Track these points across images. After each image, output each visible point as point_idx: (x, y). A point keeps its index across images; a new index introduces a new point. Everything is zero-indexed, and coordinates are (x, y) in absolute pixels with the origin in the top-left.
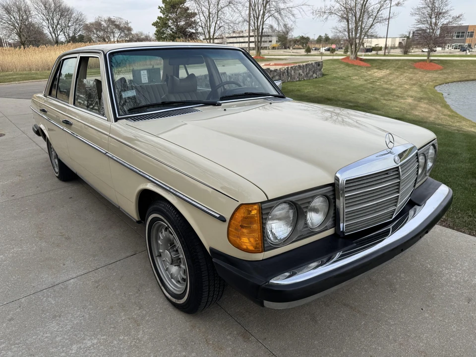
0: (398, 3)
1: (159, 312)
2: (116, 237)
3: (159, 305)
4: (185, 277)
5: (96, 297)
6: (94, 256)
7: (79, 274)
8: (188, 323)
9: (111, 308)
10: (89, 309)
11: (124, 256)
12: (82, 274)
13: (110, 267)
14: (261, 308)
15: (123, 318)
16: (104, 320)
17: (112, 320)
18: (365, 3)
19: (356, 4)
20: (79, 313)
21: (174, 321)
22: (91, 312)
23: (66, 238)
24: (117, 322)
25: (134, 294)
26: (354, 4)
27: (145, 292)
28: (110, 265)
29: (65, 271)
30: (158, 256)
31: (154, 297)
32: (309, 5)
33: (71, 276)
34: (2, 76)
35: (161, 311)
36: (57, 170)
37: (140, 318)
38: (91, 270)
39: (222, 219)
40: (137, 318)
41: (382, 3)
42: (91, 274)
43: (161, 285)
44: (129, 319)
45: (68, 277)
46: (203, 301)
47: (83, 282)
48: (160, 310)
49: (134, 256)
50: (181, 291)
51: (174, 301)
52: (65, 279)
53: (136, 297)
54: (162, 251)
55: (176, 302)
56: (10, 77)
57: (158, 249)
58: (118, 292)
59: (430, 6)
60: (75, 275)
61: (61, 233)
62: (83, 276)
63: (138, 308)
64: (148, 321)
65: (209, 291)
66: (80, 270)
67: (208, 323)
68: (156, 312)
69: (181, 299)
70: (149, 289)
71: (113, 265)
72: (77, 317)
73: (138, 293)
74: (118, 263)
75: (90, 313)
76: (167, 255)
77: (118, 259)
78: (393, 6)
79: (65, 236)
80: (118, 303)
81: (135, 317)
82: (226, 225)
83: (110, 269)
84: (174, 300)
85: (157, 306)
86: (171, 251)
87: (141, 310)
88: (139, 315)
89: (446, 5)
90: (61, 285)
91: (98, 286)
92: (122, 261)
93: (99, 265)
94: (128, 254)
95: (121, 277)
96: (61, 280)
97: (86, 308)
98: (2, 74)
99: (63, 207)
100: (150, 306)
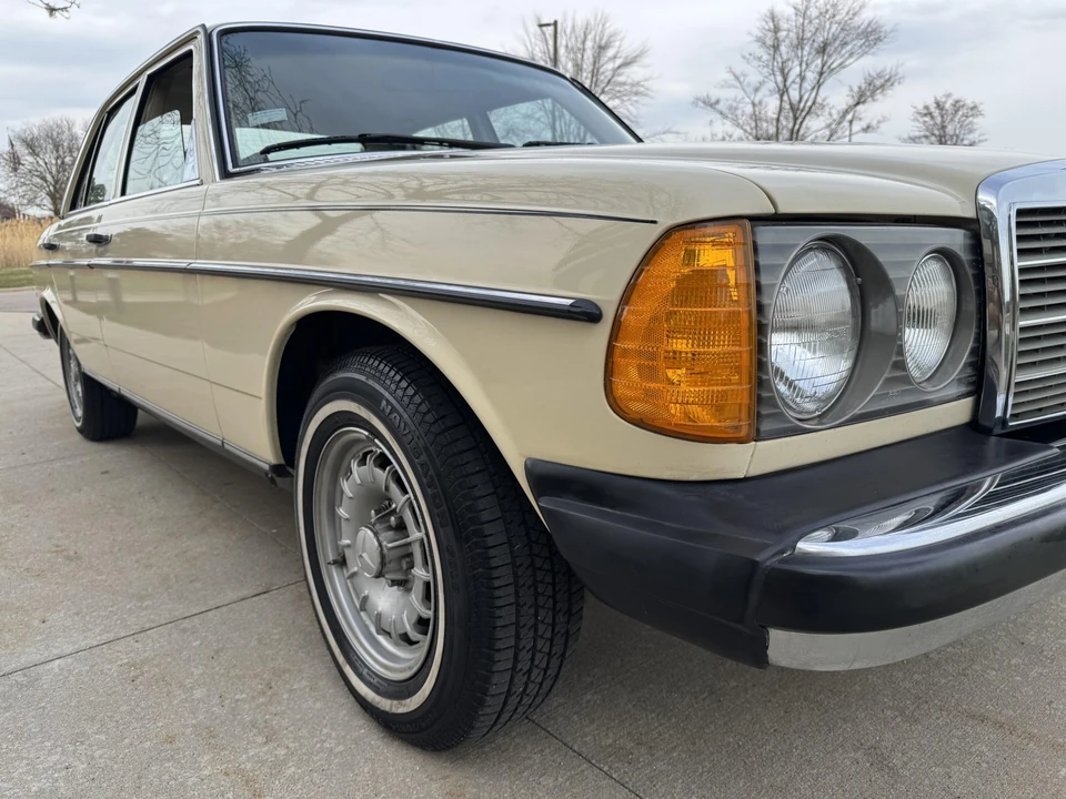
0: (868, 127)
1: (331, 750)
2: (216, 552)
3: (333, 729)
4: (428, 614)
5: (124, 708)
6: (142, 598)
7: (83, 644)
8: (434, 786)
9: (171, 740)
10: (91, 745)
11: (231, 595)
12: (95, 643)
13: (186, 624)
14: (756, 671)
15: (206, 772)
16: (139, 778)
17: (166, 777)
18: (797, 127)
19: (778, 129)
20: (54, 758)
21: (385, 779)
22: (97, 754)
23: (69, 558)
24: (182, 784)
25: (253, 698)
26: (775, 129)
27: (291, 691)
28: (187, 621)
29: (44, 636)
30: (335, 562)
31: (318, 705)
32: (678, 133)
33: (56, 652)
34: (3, 275)
35: (341, 748)
36: (79, 412)
37: (266, 770)
38: (123, 635)
39: (585, 314)
40: (253, 770)
41: (833, 126)
42: (121, 646)
43: (341, 659)
44: (227, 774)
45: (46, 654)
46: (493, 690)
47: (92, 667)
48: (338, 744)
49: (263, 596)
50: (410, 668)
51: (387, 708)
52: (37, 658)
53: (258, 707)
54: (348, 542)
55: (394, 710)
56: (22, 277)
57: (336, 536)
58: (198, 694)
59: (937, 132)
60: (69, 649)
61: (57, 546)
62: (94, 651)
63: (260, 740)
64: (293, 780)
65: (517, 649)
66: (89, 634)
67: (506, 783)
68: (322, 750)
69: (411, 694)
70: (304, 683)
71: (196, 620)
72: (46, 770)
73: (264, 693)
74: (210, 613)
75: (93, 758)
76: (367, 544)
77: (212, 604)
78: (857, 133)
79: (65, 553)
80: (194, 726)
81: (249, 766)
82: (602, 331)
83: (184, 630)
84: (385, 704)
85: (325, 731)
86: (378, 527)
87: (271, 745)
88: (263, 762)
89: (971, 131)
90: (19, 677)
91: (137, 677)
92: (224, 609)
93: (153, 621)
94: (245, 592)
95: (217, 652)
96: (24, 661)
97: (82, 743)
98: (3, 271)
99: (80, 490)
100: (304, 732)
